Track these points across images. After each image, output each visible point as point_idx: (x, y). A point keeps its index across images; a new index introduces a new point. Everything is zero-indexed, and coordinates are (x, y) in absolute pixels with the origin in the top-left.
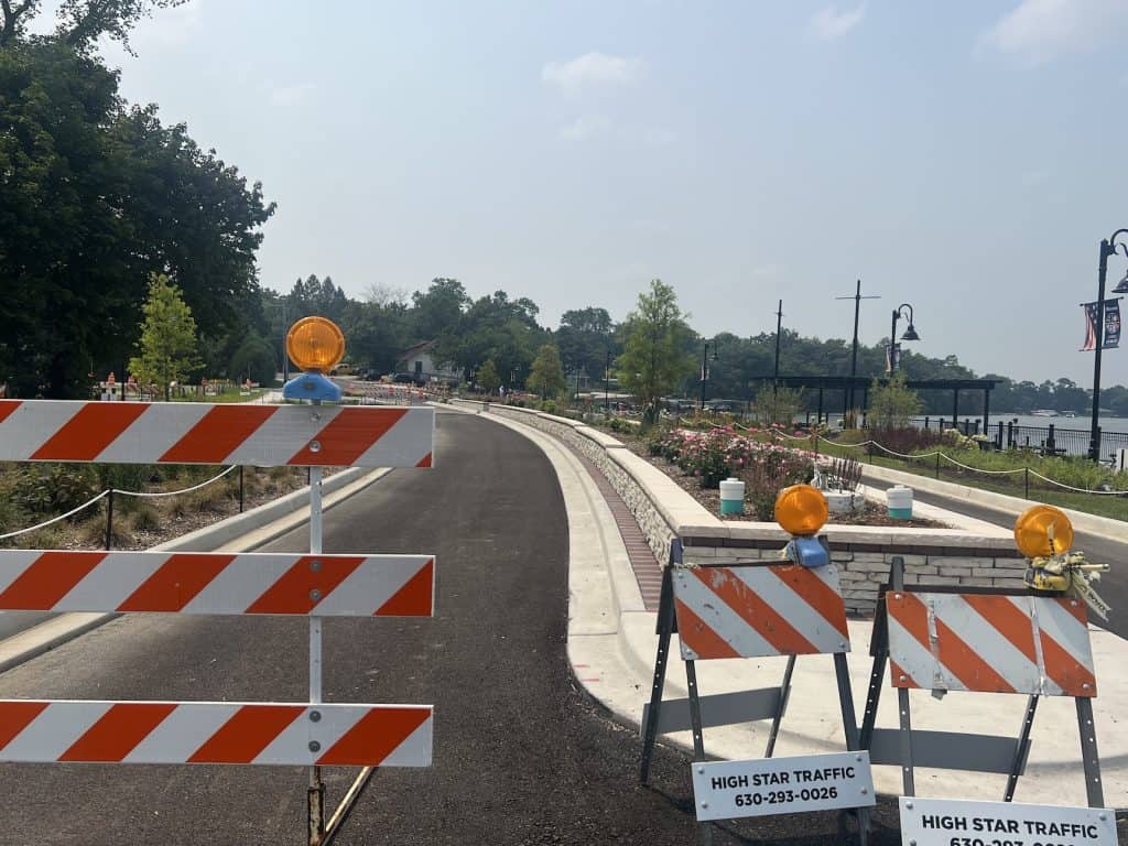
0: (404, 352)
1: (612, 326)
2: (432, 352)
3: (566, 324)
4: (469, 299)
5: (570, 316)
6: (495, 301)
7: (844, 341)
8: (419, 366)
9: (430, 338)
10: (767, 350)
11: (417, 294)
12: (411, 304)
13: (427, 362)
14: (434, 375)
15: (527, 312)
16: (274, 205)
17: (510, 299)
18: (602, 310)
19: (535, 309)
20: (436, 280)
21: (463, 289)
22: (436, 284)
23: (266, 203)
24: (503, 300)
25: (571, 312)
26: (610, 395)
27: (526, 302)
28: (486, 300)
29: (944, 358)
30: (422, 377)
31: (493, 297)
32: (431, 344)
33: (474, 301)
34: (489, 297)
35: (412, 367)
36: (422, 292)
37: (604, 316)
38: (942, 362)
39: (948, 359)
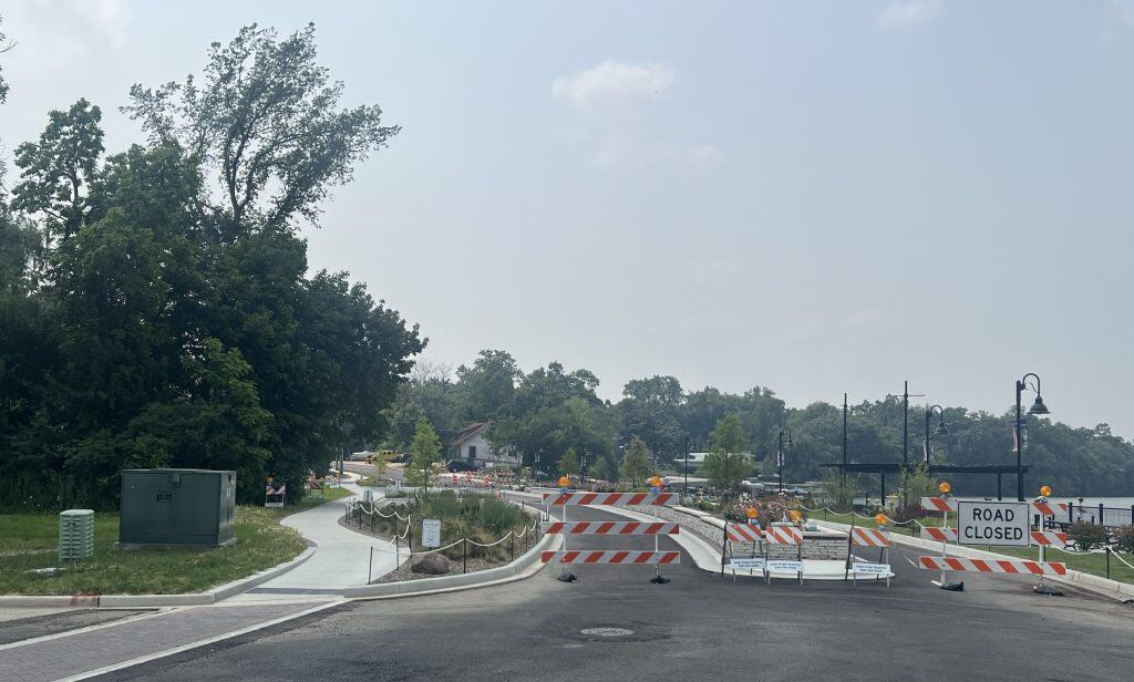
0: (457, 436)
1: (683, 396)
2: (490, 436)
3: (629, 396)
4: (519, 373)
5: (633, 387)
6: (550, 374)
7: (965, 410)
8: (473, 450)
9: (484, 420)
10: (870, 422)
11: (462, 368)
12: (455, 379)
13: (482, 446)
14: (489, 461)
15: (586, 385)
16: (427, 339)
17: (566, 372)
18: (672, 379)
19: (594, 381)
20: (482, 353)
21: (514, 361)
22: (483, 357)
23: (420, 338)
24: (558, 372)
25: (634, 382)
26: (690, 479)
27: (584, 374)
28: (539, 374)
29: (1093, 428)
30: (476, 463)
31: (546, 369)
32: (486, 426)
33: (526, 374)
34: (542, 369)
35: (465, 453)
36: (467, 367)
37: (674, 386)
38: (1092, 432)
39: (1098, 427)
